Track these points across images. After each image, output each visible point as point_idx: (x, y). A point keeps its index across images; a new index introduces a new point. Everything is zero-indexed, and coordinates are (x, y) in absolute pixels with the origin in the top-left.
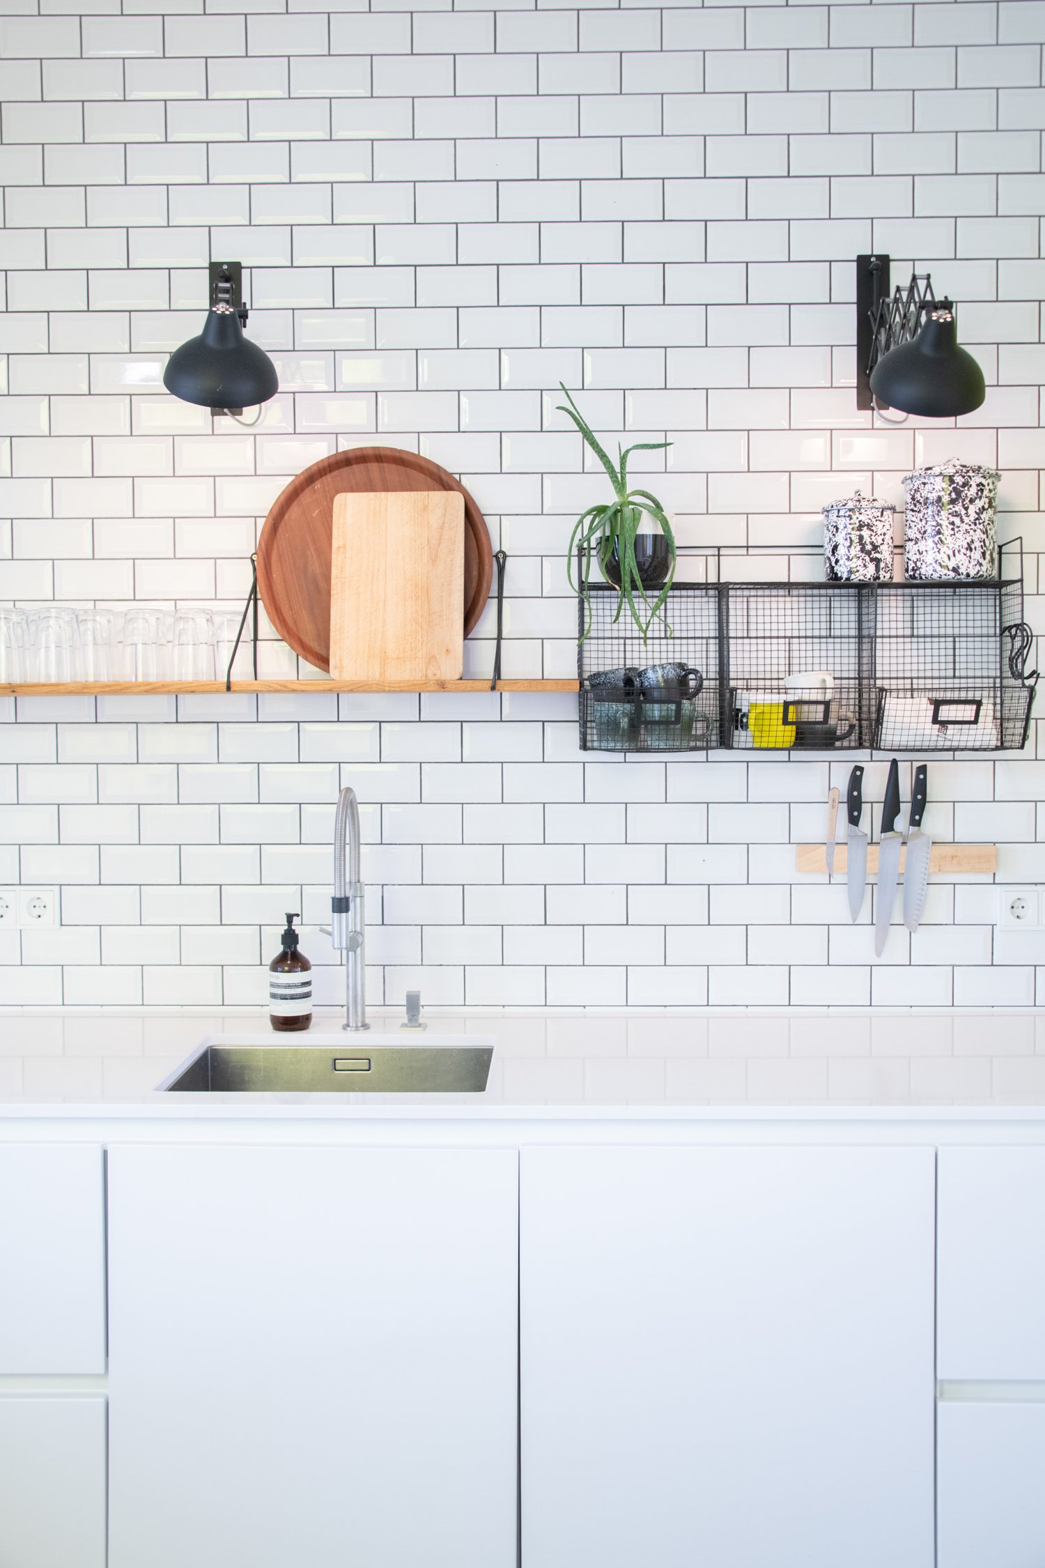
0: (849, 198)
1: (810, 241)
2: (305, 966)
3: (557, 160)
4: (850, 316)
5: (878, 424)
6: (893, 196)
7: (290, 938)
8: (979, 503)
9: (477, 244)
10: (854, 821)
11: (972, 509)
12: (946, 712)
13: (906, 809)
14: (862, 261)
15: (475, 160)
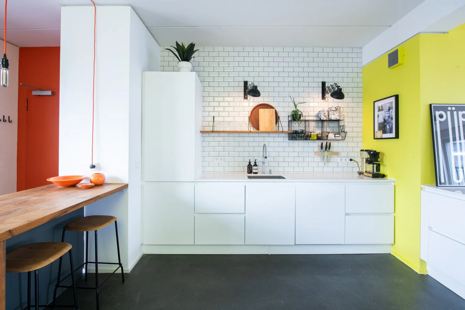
0: (321, 75)
1: (316, 80)
2: (257, 166)
3: (286, 69)
4: (321, 89)
5: (324, 101)
6: (326, 75)
7: (255, 163)
8: (339, 111)
9: (276, 79)
10: (322, 149)
11: (338, 111)
12: (336, 135)
13: (328, 148)
14: (322, 82)
15: (276, 69)
